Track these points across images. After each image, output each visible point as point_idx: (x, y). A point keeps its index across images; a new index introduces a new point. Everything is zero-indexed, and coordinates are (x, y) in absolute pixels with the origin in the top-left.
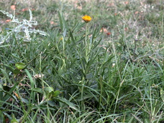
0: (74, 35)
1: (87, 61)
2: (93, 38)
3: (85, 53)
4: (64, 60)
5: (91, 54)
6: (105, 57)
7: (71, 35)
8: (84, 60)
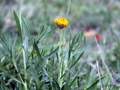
0: (40, 46)
1: (61, 86)
2: (70, 51)
3: (57, 75)
4: (25, 84)
5: (67, 75)
6: (88, 79)
7: (35, 46)
8: (56, 84)
